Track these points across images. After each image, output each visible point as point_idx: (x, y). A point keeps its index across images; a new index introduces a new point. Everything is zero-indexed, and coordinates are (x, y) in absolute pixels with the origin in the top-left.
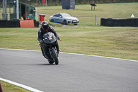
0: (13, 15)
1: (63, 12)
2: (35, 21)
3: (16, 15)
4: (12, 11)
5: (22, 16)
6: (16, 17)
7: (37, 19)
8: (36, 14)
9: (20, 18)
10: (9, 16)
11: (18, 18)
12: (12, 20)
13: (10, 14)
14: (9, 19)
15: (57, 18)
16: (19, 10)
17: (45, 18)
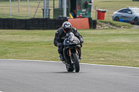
0: (58, 11)
1: (133, 6)
2: (90, 19)
3: (62, 11)
4: (57, 6)
5: (72, 11)
6: (62, 14)
7: (94, 16)
8: (92, 10)
9: (68, 15)
10: (52, 12)
11: (65, 15)
12: (57, 18)
13: (55, 10)
14: (52, 17)
15: (124, 14)
16: (67, 4)
17: (106, 14)
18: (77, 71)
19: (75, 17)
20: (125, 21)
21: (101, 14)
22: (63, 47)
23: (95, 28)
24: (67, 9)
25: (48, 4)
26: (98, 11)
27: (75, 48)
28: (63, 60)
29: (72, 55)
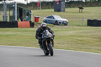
0: (12, 17)
1: (55, 15)
2: (30, 22)
3: (15, 17)
4: (11, 14)
6: (15, 19)
7: (33, 20)
8: (32, 16)
9: (18, 20)
10: (8, 17)
11: (16, 20)
12: (11, 21)
13: (10, 17)
14: (8, 21)
15: (50, 19)
16: (17, 13)
17: (39, 19)
18: (52, 55)
19: (22, 20)
20: (50, 23)
21: (37, 19)
22: (42, 40)
23: (33, 27)
24: (17, 16)
25: (6, 13)
26: (35, 17)
27: (50, 40)
28: (42, 48)
29: (48, 45)
